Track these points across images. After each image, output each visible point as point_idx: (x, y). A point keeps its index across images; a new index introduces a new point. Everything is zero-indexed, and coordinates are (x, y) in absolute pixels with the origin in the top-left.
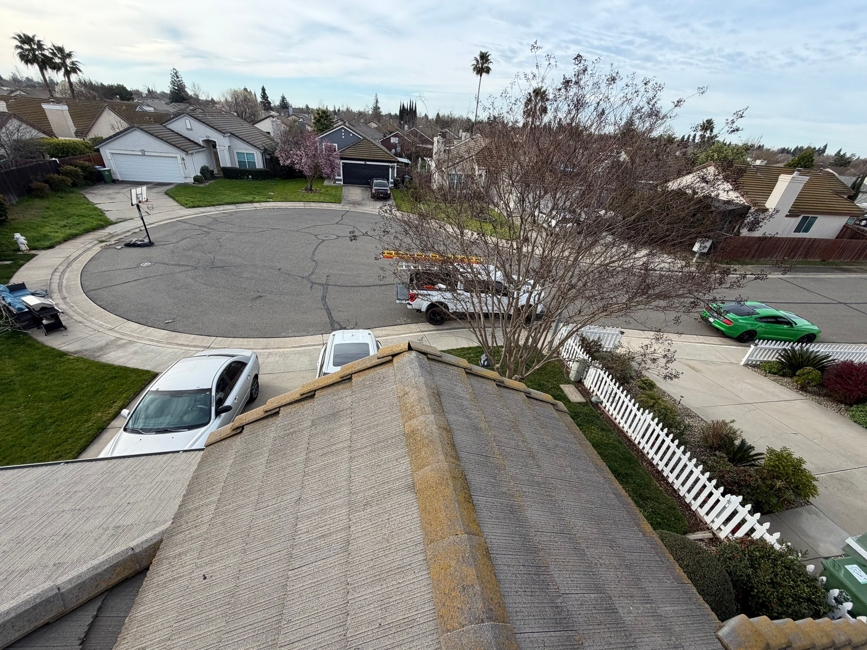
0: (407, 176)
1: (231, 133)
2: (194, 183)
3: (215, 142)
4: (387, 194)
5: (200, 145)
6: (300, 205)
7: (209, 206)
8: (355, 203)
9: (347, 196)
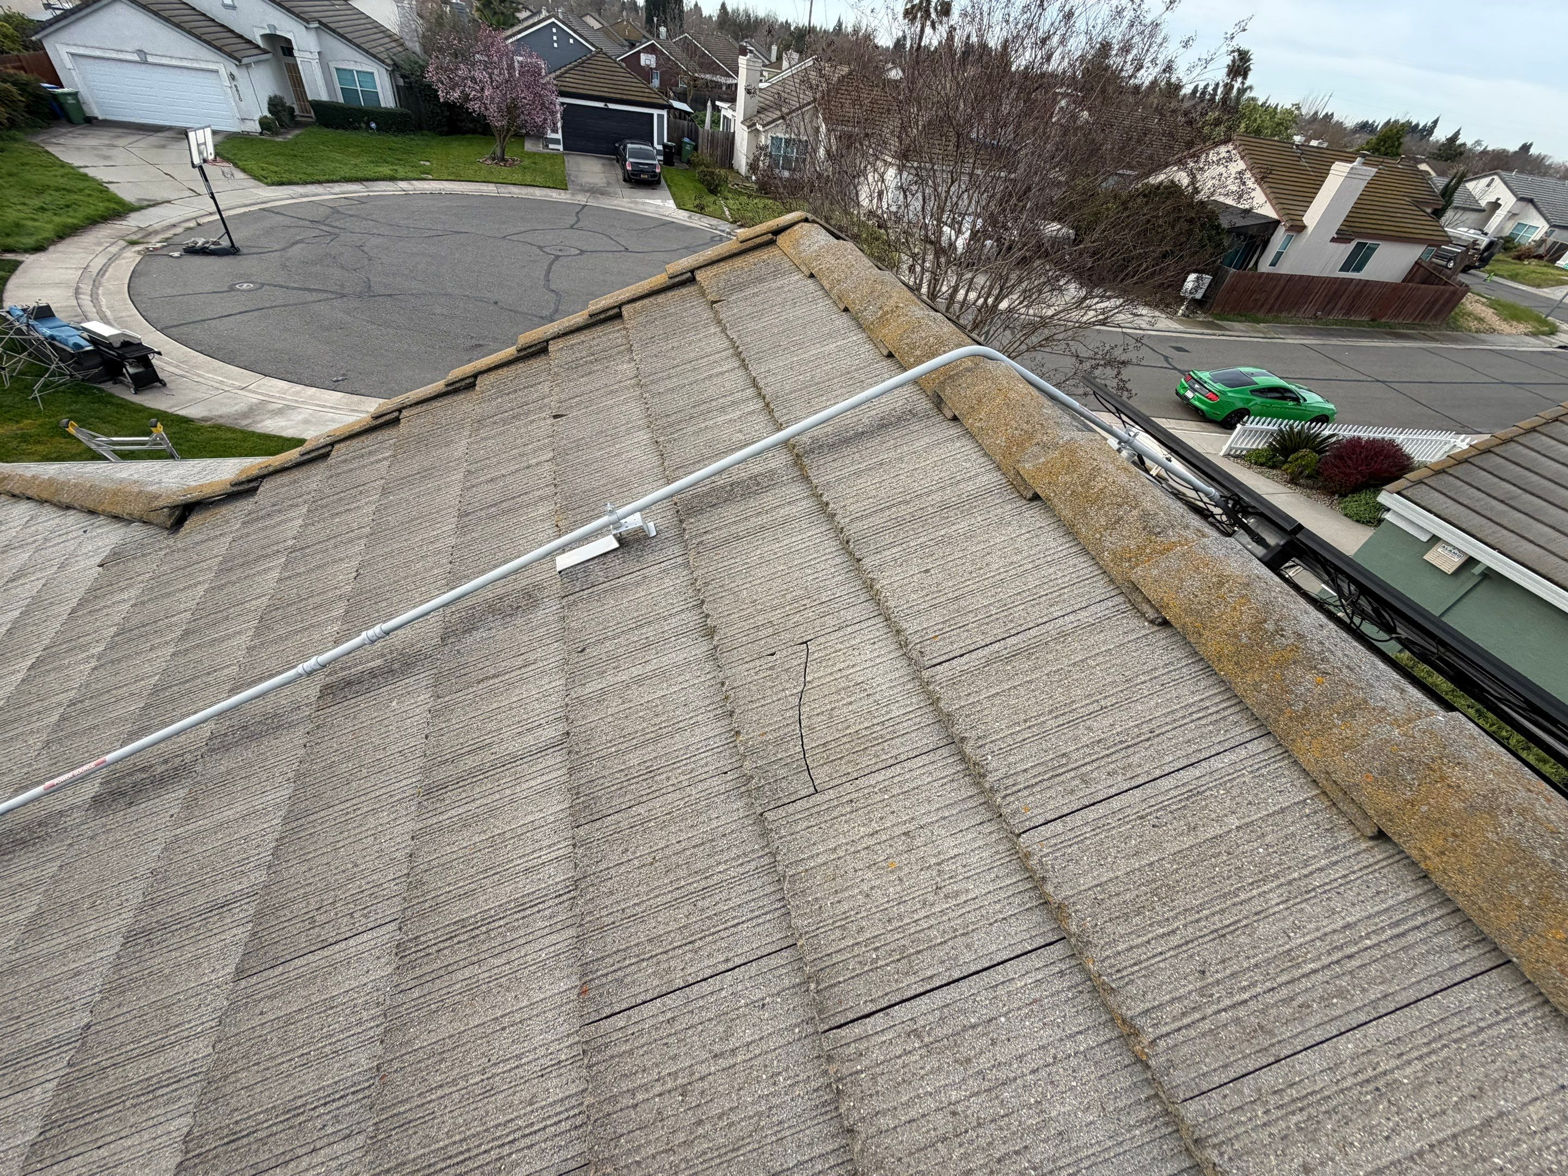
0: (686, 140)
1: (320, 23)
2: (261, 134)
3: (289, 41)
4: (654, 174)
5: (258, 47)
6: (490, 189)
7: (312, 183)
8: (593, 191)
9: (576, 177)
